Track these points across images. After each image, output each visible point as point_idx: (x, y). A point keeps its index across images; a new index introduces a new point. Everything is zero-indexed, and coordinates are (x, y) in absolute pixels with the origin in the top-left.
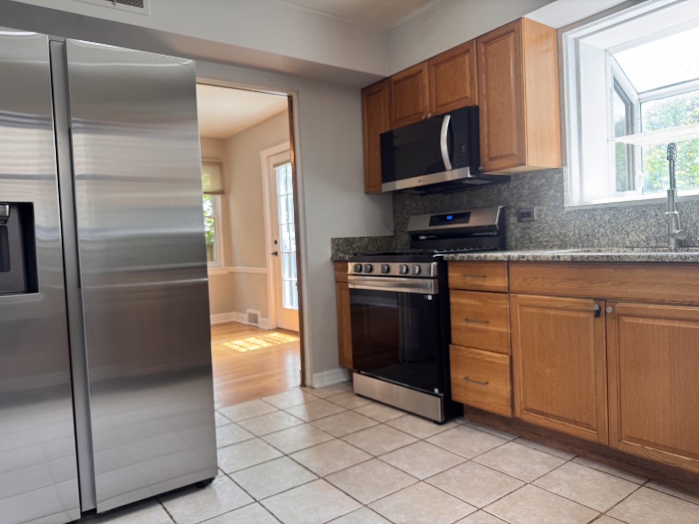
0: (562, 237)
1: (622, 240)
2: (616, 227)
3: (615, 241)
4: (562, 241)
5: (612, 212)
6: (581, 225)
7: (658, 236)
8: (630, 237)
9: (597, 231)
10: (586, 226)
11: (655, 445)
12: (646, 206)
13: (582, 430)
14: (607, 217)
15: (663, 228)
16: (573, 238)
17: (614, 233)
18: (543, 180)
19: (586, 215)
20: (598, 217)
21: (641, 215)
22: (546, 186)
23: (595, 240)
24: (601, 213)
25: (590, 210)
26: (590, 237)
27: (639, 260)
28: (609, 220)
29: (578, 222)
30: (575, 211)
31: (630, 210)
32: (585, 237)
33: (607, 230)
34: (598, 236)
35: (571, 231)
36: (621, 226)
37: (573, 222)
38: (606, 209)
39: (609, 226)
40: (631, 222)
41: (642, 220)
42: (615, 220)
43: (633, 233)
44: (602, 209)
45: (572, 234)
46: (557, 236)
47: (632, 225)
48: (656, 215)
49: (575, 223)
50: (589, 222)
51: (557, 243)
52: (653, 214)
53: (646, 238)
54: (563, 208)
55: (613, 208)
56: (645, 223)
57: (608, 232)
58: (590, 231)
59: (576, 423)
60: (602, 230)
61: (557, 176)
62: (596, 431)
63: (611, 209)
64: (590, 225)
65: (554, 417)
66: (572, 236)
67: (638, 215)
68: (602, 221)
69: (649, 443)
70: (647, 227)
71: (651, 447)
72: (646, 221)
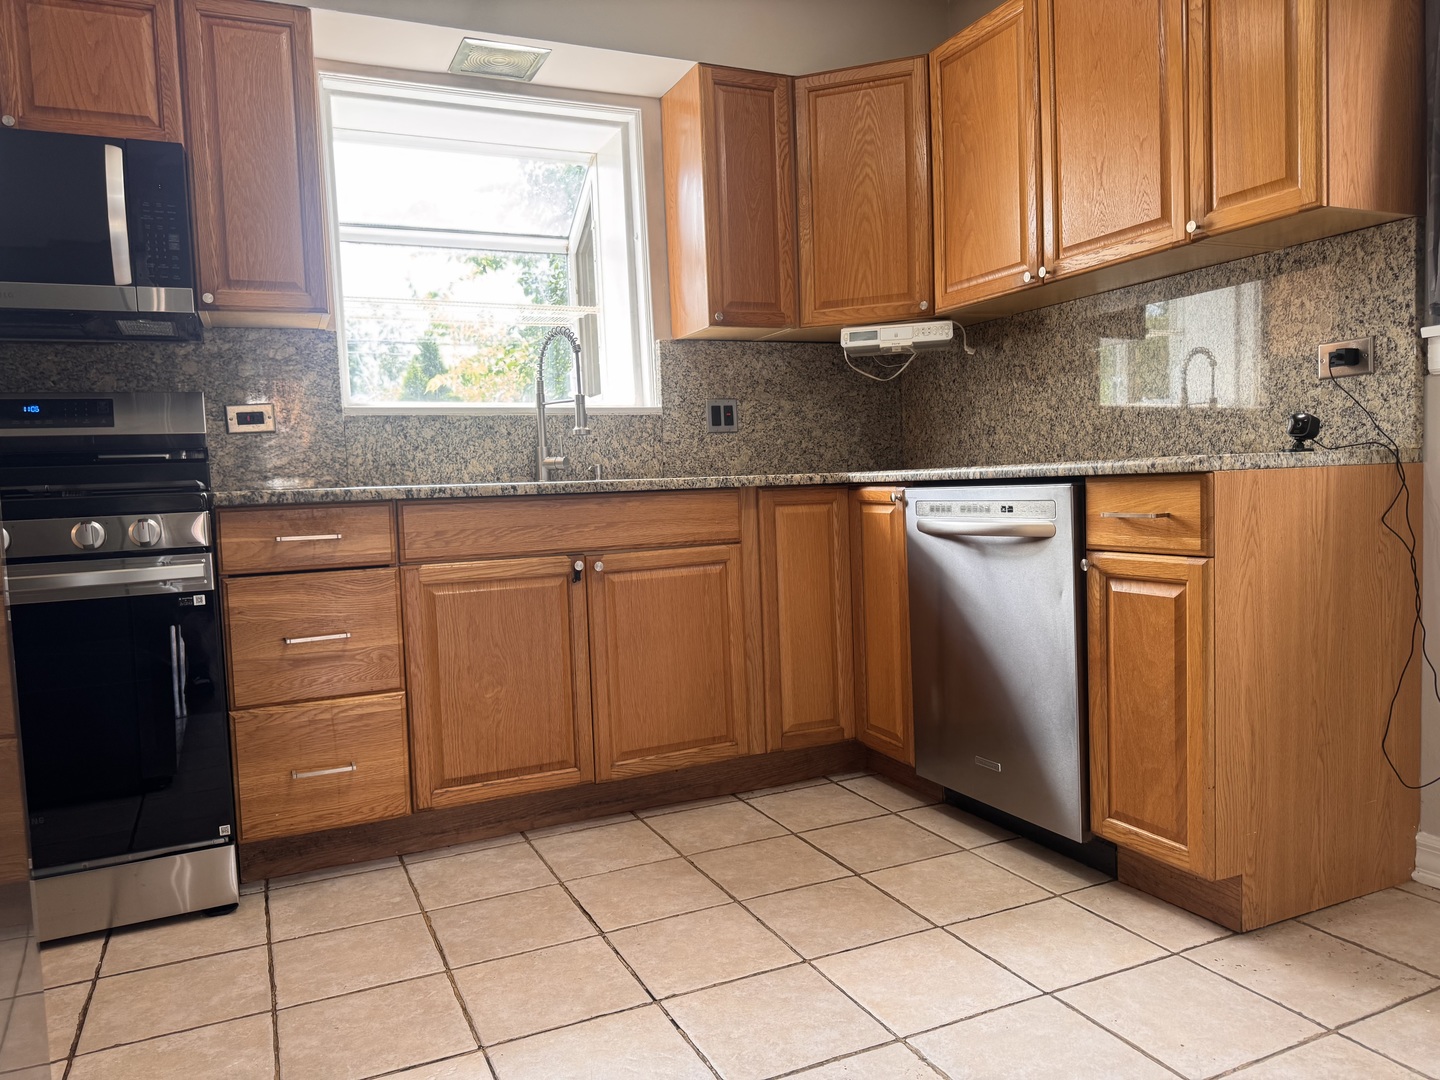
0: (337, 466)
1: (456, 473)
2: (445, 451)
3: (444, 475)
4: (338, 474)
5: (438, 425)
6: (379, 444)
7: (512, 466)
8: (470, 467)
9: (410, 457)
10: (390, 446)
11: (658, 750)
12: (493, 418)
13: (554, 775)
14: (428, 433)
15: (519, 455)
16: (362, 469)
17: (442, 460)
18: (291, 350)
19: (388, 427)
20: (413, 432)
21: (485, 433)
22: (298, 363)
23: (407, 473)
24: (418, 424)
25: (396, 418)
26: (398, 467)
27: (639, 489)
28: (433, 439)
29: (372, 439)
30: (365, 418)
31: (469, 423)
32: (388, 467)
33: (429, 455)
34: (412, 465)
35: (357, 456)
36: (455, 449)
37: (362, 439)
38: (427, 418)
39: (431, 448)
40: (471, 443)
41: (488, 440)
42: (443, 438)
43: (474, 461)
44: (418, 418)
45: (359, 460)
46: (324, 464)
47: (472, 448)
48: (509, 434)
49: (366, 440)
50: (393, 439)
51: (328, 478)
52: (505, 432)
53: (495, 469)
54: (339, 411)
55: (439, 417)
56: (492, 446)
57: (431, 458)
58: (396, 456)
59: (541, 768)
60: (420, 455)
61: (322, 346)
62: (575, 767)
63: (435, 419)
64: (397, 445)
65: (500, 774)
66: (361, 465)
67: (482, 433)
68: (420, 440)
69: (649, 751)
70: (496, 452)
71: (652, 755)
72: (493, 442)
